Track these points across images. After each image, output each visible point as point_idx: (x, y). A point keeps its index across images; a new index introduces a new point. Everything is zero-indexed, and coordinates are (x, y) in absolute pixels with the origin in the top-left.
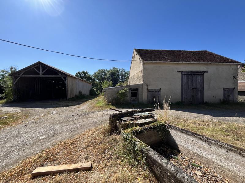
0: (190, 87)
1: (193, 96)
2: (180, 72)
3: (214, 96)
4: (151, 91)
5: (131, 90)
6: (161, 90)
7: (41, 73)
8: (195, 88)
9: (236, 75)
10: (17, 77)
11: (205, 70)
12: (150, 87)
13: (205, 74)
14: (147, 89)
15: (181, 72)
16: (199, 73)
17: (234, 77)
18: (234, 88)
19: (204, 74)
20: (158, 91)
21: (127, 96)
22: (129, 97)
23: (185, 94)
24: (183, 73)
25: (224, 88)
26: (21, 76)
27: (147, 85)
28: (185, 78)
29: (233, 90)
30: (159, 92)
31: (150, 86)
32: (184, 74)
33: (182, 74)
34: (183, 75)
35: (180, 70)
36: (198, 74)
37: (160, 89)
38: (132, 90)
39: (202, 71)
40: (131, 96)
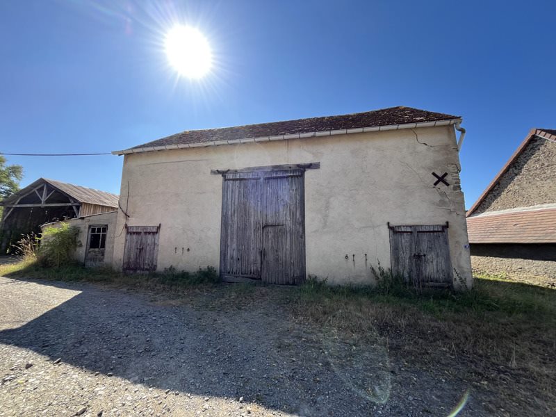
0: (252, 219)
1: (263, 253)
2: (219, 172)
3: (347, 257)
4: (134, 233)
5: (90, 230)
6: (162, 232)
7: (43, 199)
8: (272, 226)
9: (451, 168)
10: (11, 208)
11: (308, 162)
12: (133, 222)
13: (309, 174)
14: (126, 227)
15: (223, 173)
16: (286, 171)
17: (441, 179)
18: (446, 226)
19: (302, 176)
20: (154, 233)
21: (81, 245)
22: (84, 249)
23: (234, 246)
24: (230, 176)
25: (393, 223)
26: (14, 206)
27: (127, 216)
28: (237, 194)
29: (443, 231)
30: (156, 236)
31: (133, 219)
32: (233, 180)
33: (226, 180)
34: (230, 183)
35: (221, 168)
36: (281, 175)
37: (159, 228)
38: (93, 230)
39: (298, 165)
40: (89, 247)
